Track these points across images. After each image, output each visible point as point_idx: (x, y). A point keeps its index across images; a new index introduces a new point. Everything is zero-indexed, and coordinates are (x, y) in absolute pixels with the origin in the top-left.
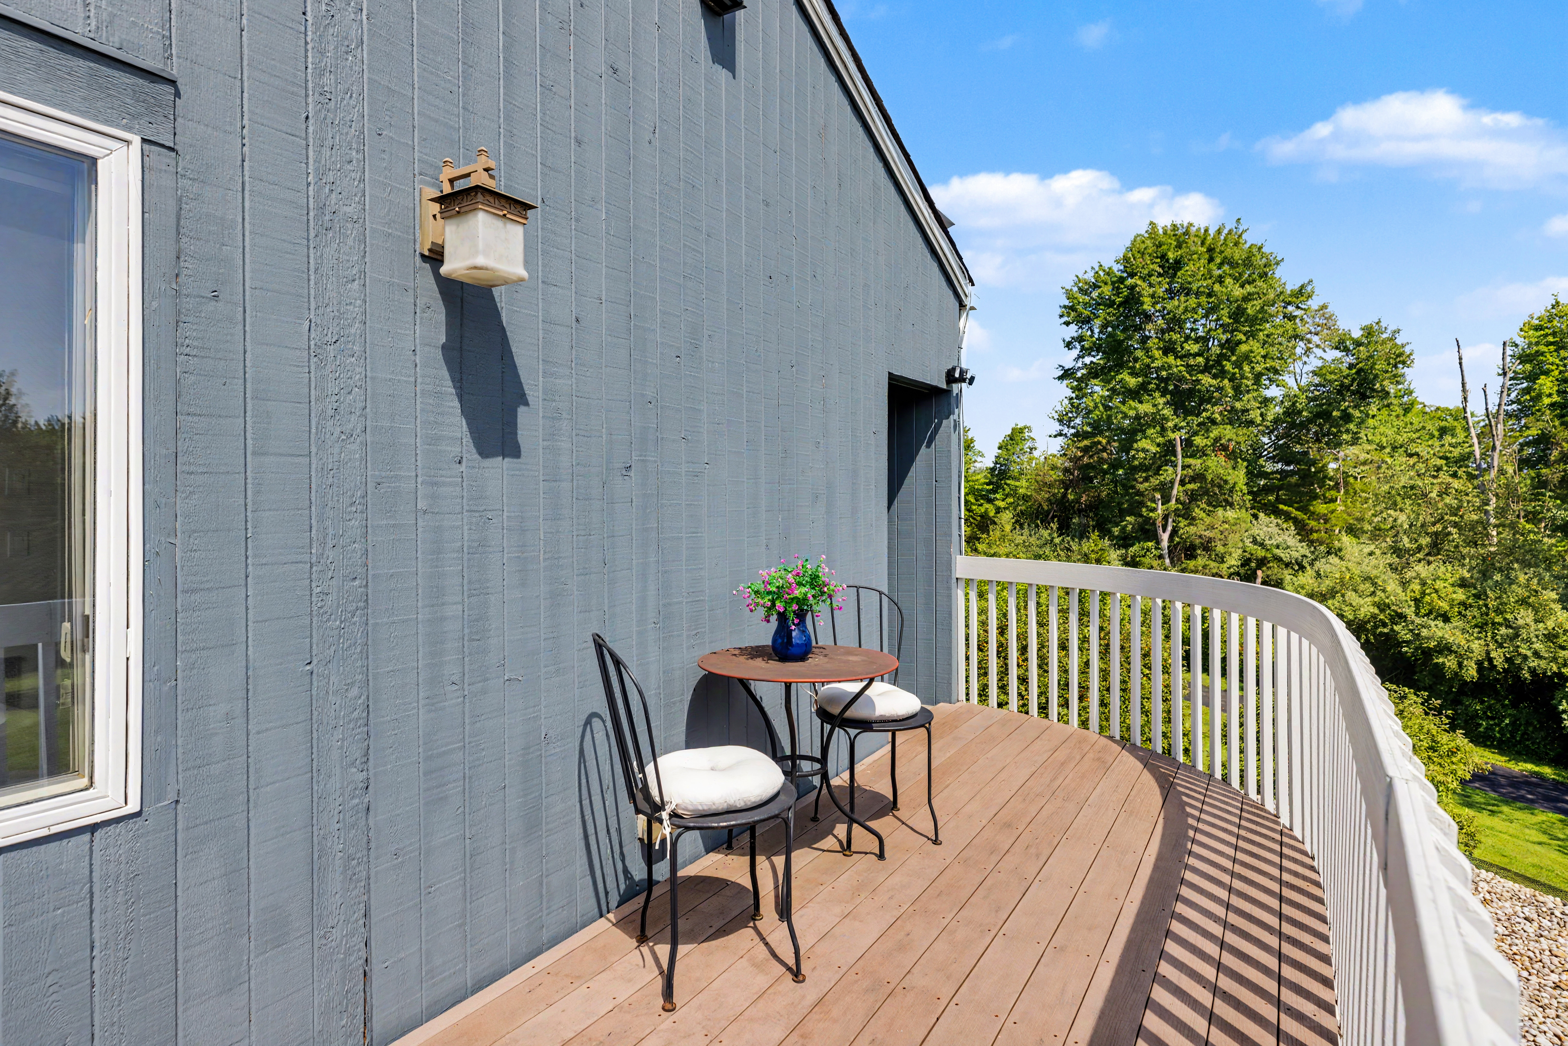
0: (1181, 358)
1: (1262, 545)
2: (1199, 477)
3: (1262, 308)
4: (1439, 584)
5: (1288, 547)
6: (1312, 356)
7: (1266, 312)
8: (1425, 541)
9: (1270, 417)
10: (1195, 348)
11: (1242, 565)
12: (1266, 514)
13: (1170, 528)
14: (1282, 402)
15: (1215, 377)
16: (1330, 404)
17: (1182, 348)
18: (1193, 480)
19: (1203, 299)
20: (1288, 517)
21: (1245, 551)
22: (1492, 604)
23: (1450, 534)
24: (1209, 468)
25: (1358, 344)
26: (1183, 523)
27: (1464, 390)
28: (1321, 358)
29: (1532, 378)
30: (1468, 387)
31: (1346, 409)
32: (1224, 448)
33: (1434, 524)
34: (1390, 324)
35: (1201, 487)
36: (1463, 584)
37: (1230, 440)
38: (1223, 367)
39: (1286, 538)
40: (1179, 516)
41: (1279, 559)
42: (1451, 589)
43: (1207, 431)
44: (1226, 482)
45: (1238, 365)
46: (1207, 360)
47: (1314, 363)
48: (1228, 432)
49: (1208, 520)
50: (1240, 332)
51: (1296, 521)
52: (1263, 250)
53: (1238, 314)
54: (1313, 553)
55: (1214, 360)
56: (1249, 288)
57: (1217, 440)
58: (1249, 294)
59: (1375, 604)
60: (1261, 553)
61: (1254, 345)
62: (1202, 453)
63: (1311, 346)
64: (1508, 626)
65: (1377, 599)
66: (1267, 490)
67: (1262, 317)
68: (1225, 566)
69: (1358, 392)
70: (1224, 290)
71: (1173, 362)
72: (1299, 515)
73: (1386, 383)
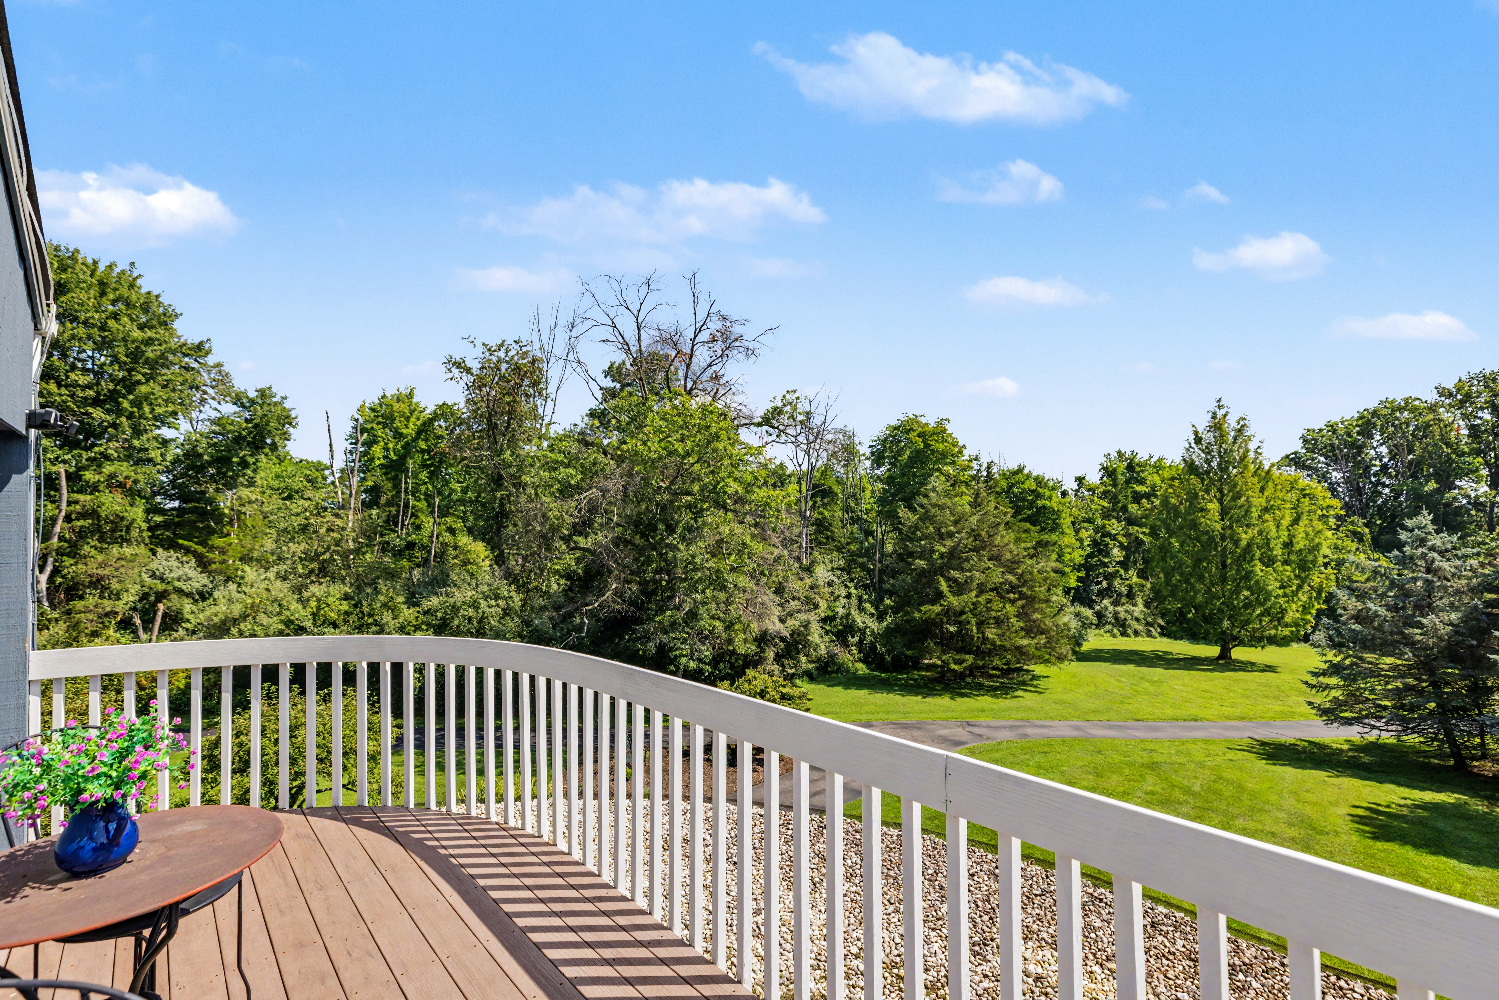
0: (66, 386)
1: (162, 579)
2: (92, 513)
3: (163, 354)
4: (331, 600)
5: (190, 579)
6: (207, 406)
7: (167, 359)
8: (315, 565)
9: (169, 458)
10: (83, 380)
11: (140, 601)
12: (164, 549)
13: (49, 569)
14: (183, 444)
15: (108, 412)
16: (229, 451)
17: (68, 377)
18: (82, 516)
19: (95, 331)
20: (188, 551)
21: (143, 586)
22: (366, 609)
23: (335, 560)
24: (103, 504)
25: (253, 402)
26: (68, 561)
27: (331, 451)
28: (216, 409)
29: (369, 444)
30: (334, 448)
31: (244, 456)
32: (121, 485)
33: (324, 554)
34: (279, 391)
35: (92, 525)
36: (346, 597)
37: (126, 477)
38: (119, 404)
39: (187, 570)
40: (62, 555)
41: (180, 591)
42: (338, 603)
43: (99, 466)
44: (122, 519)
45: (137, 403)
46: (98, 393)
47: (209, 412)
48: (124, 469)
49: (100, 558)
50: (139, 372)
51: (195, 554)
52: (161, 299)
53: (135, 356)
54: (212, 582)
55: (105, 395)
56: (149, 333)
57: (112, 476)
58: (150, 339)
59: (281, 621)
60: (161, 587)
61: (153, 387)
62: (95, 488)
63: (205, 396)
64: (376, 625)
65: (283, 618)
66: (166, 525)
67: (162, 361)
68: (121, 603)
69: (253, 443)
70: (121, 328)
71: (56, 390)
72: (200, 549)
73: (277, 439)
